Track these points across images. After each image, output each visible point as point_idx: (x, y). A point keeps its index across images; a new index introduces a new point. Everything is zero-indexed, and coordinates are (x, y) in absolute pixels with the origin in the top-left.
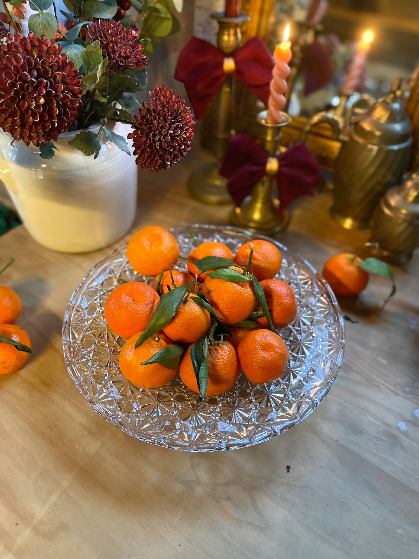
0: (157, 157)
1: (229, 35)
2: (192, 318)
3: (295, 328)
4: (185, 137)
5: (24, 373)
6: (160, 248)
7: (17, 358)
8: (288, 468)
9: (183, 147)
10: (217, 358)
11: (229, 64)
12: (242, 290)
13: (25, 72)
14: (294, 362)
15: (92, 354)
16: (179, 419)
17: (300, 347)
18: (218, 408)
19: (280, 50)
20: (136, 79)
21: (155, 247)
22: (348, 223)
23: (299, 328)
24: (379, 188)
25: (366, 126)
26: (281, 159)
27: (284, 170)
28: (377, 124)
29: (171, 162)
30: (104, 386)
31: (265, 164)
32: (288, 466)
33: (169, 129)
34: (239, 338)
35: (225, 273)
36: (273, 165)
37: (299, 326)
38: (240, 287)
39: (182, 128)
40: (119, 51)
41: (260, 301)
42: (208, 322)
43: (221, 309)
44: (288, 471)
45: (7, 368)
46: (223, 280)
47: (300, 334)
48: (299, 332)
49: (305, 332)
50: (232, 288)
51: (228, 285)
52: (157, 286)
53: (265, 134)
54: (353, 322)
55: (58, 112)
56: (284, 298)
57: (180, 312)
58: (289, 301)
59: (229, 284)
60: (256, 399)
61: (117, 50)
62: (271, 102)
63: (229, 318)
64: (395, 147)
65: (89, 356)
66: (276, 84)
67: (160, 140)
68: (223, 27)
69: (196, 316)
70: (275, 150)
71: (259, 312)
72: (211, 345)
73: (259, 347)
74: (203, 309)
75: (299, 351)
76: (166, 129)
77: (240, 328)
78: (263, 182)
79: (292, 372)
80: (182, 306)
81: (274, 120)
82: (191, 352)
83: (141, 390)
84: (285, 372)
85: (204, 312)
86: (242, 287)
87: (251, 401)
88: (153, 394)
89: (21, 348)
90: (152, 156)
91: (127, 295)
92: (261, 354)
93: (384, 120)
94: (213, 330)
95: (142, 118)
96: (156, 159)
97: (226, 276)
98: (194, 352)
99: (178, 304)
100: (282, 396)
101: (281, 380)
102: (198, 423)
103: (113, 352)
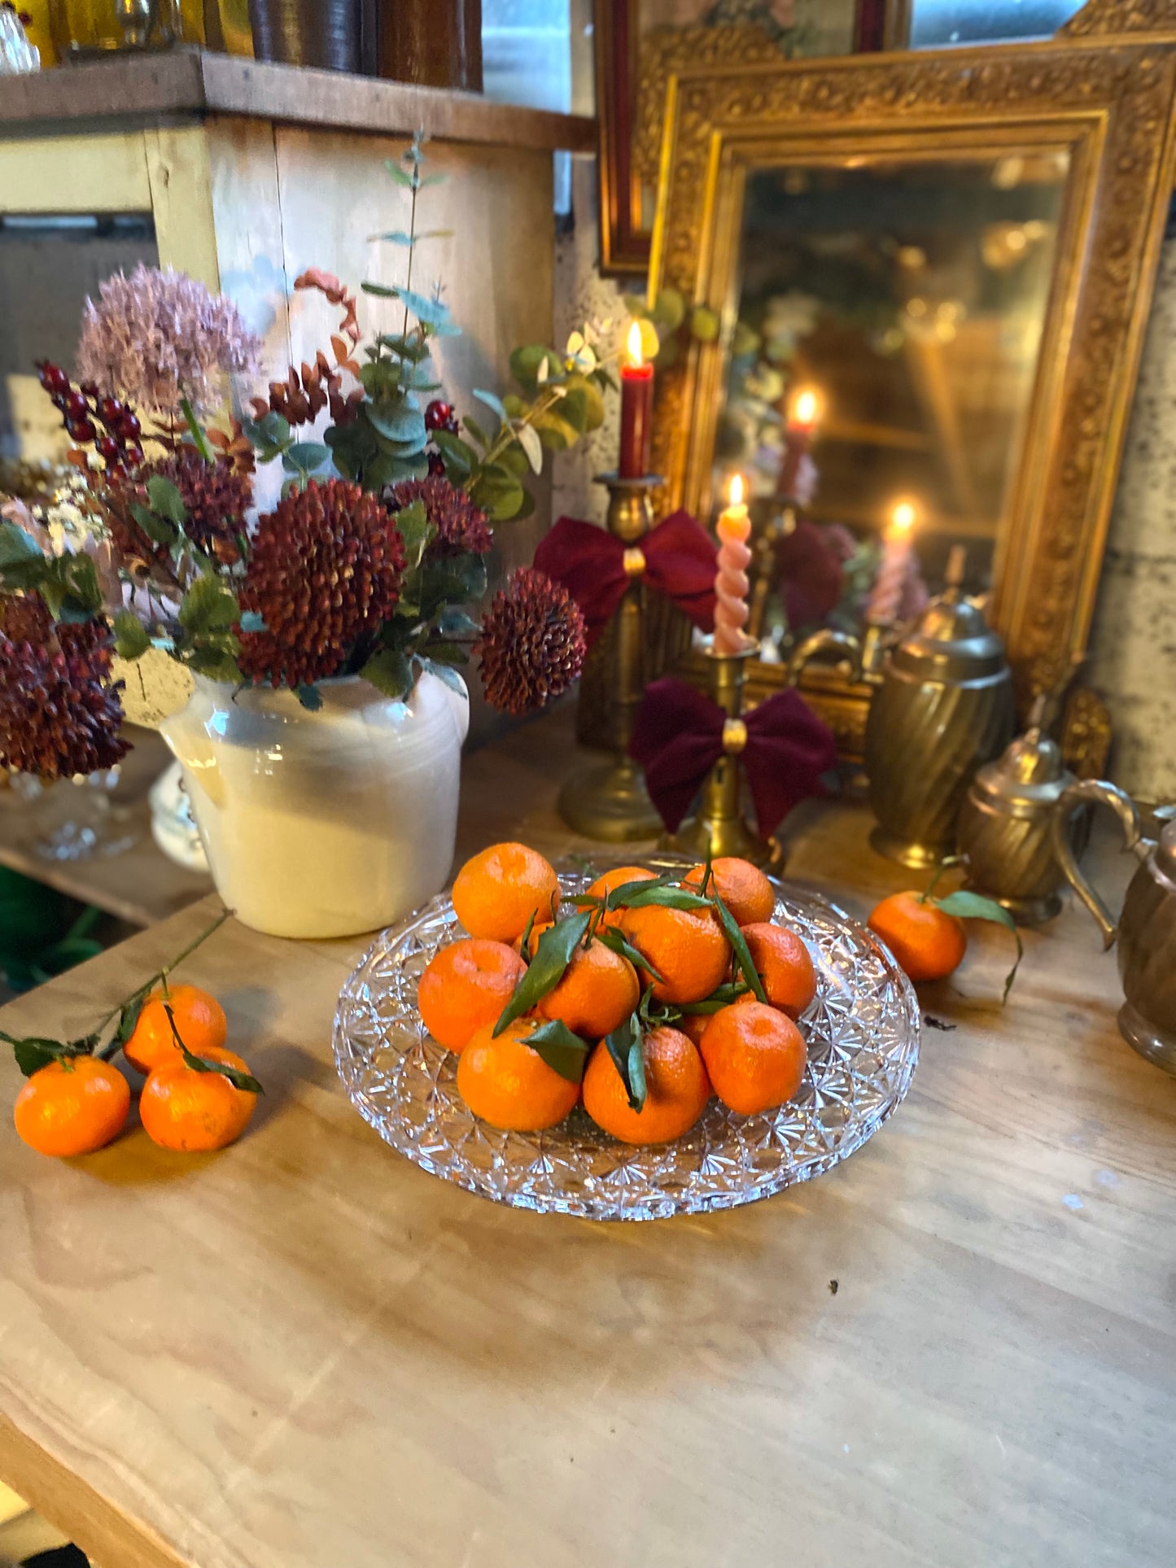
0: (525, 682)
1: (630, 510)
2: (604, 973)
3: (817, 1021)
4: (572, 648)
5: (239, 1151)
6: (523, 877)
7: (232, 1109)
8: (834, 1286)
9: (569, 666)
10: (660, 1050)
12: (697, 922)
14: (820, 1077)
16: (591, 1176)
17: (830, 1051)
18: (669, 1157)
19: (727, 520)
21: (514, 877)
22: (915, 856)
23: (825, 1021)
24: (959, 770)
25: (915, 651)
26: (750, 721)
27: (760, 740)
28: (934, 645)
29: (549, 692)
31: (720, 731)
32: (832, 1281)
33: (545, 633)
36: (735, 733)
37: (826, 1018)
38: (694, 917)
39: (566, 633)
41: (735, 947)
42: (635, 986)
43: (659, 963)
44: (835, 1293)
47: (829, 1029)
48: (825, 1028)
49: (838, 1025)
51: (669, 914)
52: (522, 950)
53: (714, 675)
54: (944, 1028)
55: (372, 591)
56: (785, 951)
57: (580, 962)
58: (797, 957)
59: (672, 912)
60: (747, 1140)
62: (719, 615)
63: (676, 983)
64: (978, 684)
65: (392, 1083)
66: (727, 580)
67: (529, 651)
68: (618, 495)
69: (611, 969)
70: (737, 705)
71: (736, 984)
72: (646, 1030)
73: (743, 1027)
74: (623, 961)
75: (828, 1058)
76: (539, 633)
77: (701, 1015)
78: (720, 772)
79: (819, 1091)
80: (581, 952)
81: (730, 647)
82: (606, 1043)
83: (505, 1136)
84: (803, 1094)
85: (626, 964)
86: (698, 917)
87: (738, 1143)
88: (531, 1143)
89: (243, 1083)
90: (514, 682)
91: (465, 958)
92: (748, 1038)
93: (946, 636)
94: (647, 997)
95: (498, 617)
96: (521, 686)
97: (662, 898)
98: (613, 1042)
99: (575, 942)
100: (803, 1128)
101: (796, 1107)
102: (632, 1180)
103: (438, 1080)
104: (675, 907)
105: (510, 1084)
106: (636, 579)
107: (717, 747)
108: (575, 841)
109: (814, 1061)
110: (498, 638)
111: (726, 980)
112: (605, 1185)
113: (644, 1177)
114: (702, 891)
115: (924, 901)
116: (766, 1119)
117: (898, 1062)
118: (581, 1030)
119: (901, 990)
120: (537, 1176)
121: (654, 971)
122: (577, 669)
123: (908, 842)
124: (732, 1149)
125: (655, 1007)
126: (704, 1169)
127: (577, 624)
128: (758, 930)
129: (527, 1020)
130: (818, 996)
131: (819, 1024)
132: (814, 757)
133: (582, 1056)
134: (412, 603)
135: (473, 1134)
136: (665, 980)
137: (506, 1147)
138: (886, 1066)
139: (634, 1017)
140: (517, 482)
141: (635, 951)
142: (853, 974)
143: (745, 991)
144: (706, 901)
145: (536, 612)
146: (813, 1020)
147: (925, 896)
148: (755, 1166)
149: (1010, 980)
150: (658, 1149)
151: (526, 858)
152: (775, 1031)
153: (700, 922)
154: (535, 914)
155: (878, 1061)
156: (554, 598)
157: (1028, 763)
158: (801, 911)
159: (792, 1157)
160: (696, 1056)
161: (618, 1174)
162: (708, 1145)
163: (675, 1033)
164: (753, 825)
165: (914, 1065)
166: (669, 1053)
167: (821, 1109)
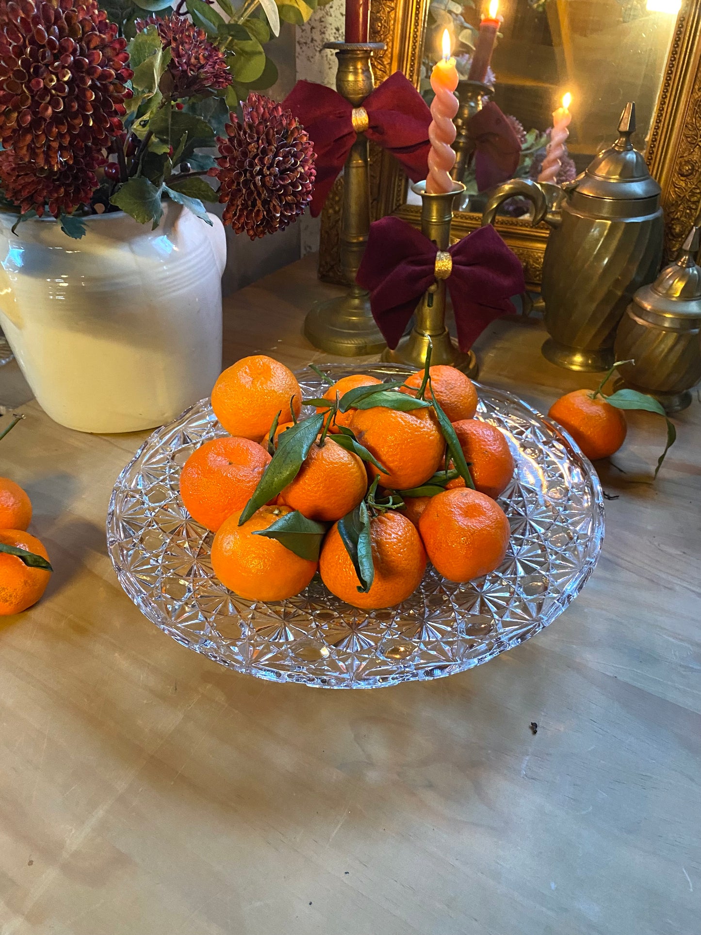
0: (259, 203)
1: (355, 73)
2: (336, 467)
3: (513, 499)
4: (303, 171)
5: (37, 614)
6: (269, 384)
7: (26, 582)
8: (534, 727)
9: (300, 188)
10: (386, 533)
11: (360, 118)
12: (417, 421)
13: (40, 26)
14: (519, 547)
15: (160, 558)
16: (326, 644)
17: (526, 524)
18: (394, 623)
19: (438, 69)
20: (215, 126)
21: (262, 384)
22: (577, 362)
23: (520, 499)
24: (619, 292)
25: (588, 192)
29: (282, 214)
30: (187, 604)
31: (432, 261)
32: (532, 724)
33: (276, 155)
34: (418, 513)
35: (385, 397)
36: (444, 263)
37: (521, 496)
38: (414, 417)
39: (296, 156)
40: (186, 55)
41: (449, 442)
42: (363, 477)
43: (384, 458)
44: (535, 732)
45: (7, 601)
46: (384, 409)
47: (524, 506)
48: (521, 504)
49: (531, 502)
50: (400, 420)
51: (393, 415)
52: (269, 445)
55: (94, 97)
56: (489, 443)
57: (314, 459)
58: (499, 447)
59: (394, 413)
60: (460, 606)
61: (184, 52)
63: (399, 473)
64: (639, 219)
65: (157, 561)
66: (438, 128)
67: (260, 172)
68: (345, 60)
69: (343, 464)
70: (446, 239)
71: (449, 471)
72: (373, 515)
73: (457, 511)
74: (353, 456)
75: (525, 530)
76: (271, 155)
77: (418, 498)
78: (431, 296)
79: (518, 560)
80: (316, 450)
81: (440, 187)
82: (339, 527)
83: (253, 607)
84: (505, 562)
85: (356, 460)
86: (417, 417)
87: (452, 610)
88: (276, 612)
89: (35, 562)
90: (250, 203)
91: (218, 455)
92: (462, 522)
93: (614, 179)
94: (373, 488)
95: (231, 140)
96: (256, 209)
97: (387, 401)
98: (345, 527)
99: (310, 442)
100: (507, 595)
101: (500, 575)
102: (362, 647)
103: (198, 555)
104: (398, 409)
105: (255, 565)
106: (362, 134)
107: (429, 274)
108: (317, 355)
109: (513, 533)
110: (233, 159)
111: (440, 469)
112: (339, 653)
113: (373, 644)
114: (421, 394)
115: (595, 397)
116: (474, 584)
117: (586, 534)
118: (317, 516)
119: (585, 473)
120: (279, 645)
121: (379, 464)
122: (308, 193)
123: (573, 351)
124: (448, 614)
125: (381, 495)
126: (425, 636)
127: (306, 148)
128: (466, 426)
129: (270, 508)
130: (513, 478)
131: (514, 501)
132: (506, 282)
133: (318, 539)
134: (164, 142)
135: (225, 606)
136: (389, 471)
137: (253, 618)
138: (576, 538)
139: (363, 504)
140: (261, 49)
141: (363, 448)
142: (542, 459)
143: (455, 477)
144: (424, 403)
145: (267, 134)
146: (510, 497)
147: (596, 394)
148: (469, 632)
149: (661, 459)
150: (383, 616)
151: (272, 367)
152: (484, 514)
153: (419, 421)
154: (279, 415)
155: (568, 534)
156: (284, 122)
157: (679, 285)
158: (498, 408)
159: (500, 625)
160: (416, 536)
161: (349, 641)
162: (427, 610)
163: (398, 517)
164: (455, 341)
165: (602, 539)
166: (393, 535)
167: (522, 577)
